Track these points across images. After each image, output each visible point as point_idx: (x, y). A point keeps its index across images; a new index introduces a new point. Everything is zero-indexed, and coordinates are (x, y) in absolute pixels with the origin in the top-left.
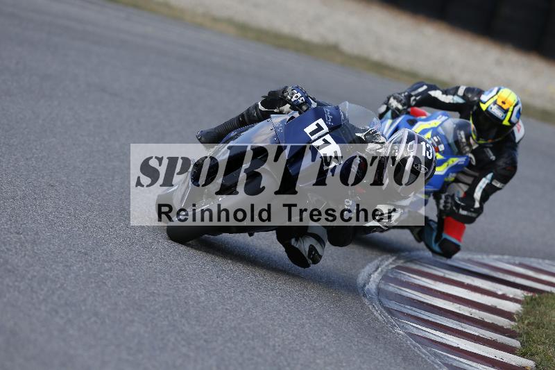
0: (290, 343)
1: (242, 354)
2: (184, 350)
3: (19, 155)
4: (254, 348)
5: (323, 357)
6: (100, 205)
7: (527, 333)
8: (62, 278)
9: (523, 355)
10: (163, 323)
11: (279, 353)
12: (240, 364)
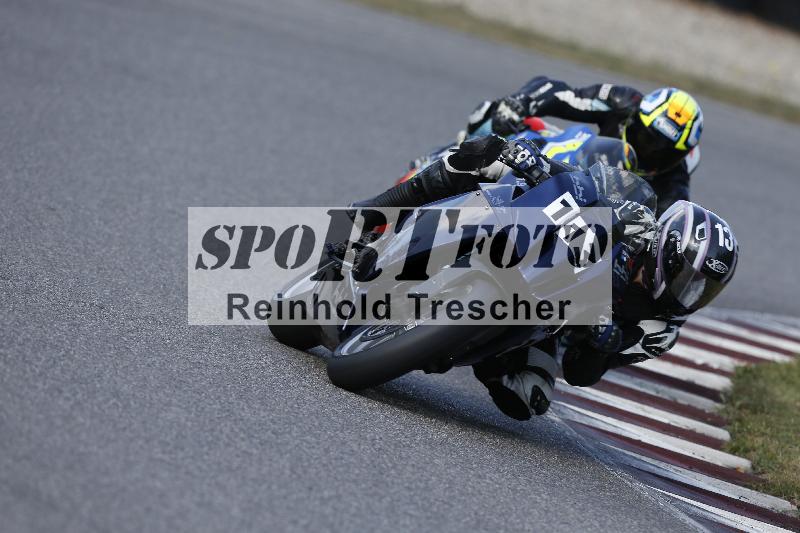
0: (397, 435)
2: (244, 446)
7: (740, 420)
8: (67, 342)
9: (734, 451)
10: (214, 406)
11: (380, 449)
12: (324, 465)
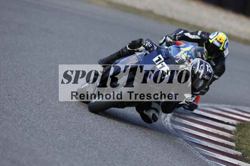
0: (131, 145)
1: (109, 149)
2: (84, 147)
3: (9, 60)
4: (115, 147)
5: (146, 151)
6: (45, 83)
7: (238, 140)
8: (28, 115)
9: (237, 150)
10: (74, 135)
11: (126, 149)
12: (109, 154)
